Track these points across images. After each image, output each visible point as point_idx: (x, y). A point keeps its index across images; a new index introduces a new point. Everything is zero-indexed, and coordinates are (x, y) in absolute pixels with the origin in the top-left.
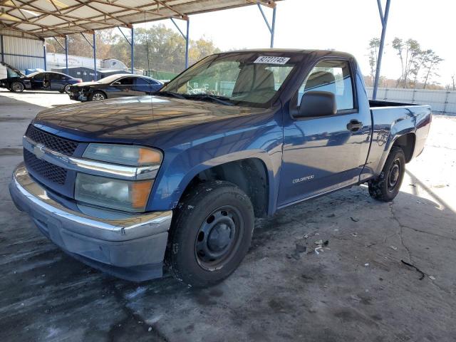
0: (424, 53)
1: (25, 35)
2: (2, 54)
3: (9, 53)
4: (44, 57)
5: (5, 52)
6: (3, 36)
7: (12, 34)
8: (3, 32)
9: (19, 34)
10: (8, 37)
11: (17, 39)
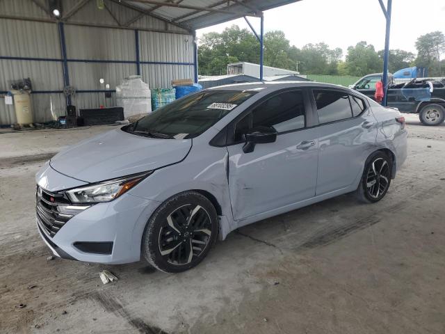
2: (138, 62)
3: (147, 60)
4: (195, 64)
5: (140, 60)
6: (139, 32)
7: (151, 27)
8: (138, 25)
9: (161, 26)
10: (145, 32)
11: (157, 33)
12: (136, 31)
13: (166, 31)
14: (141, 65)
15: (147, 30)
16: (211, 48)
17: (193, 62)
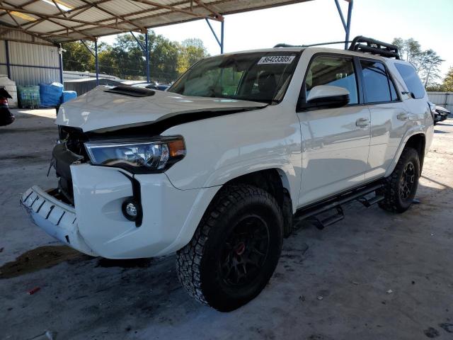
0: (424, 54)
1: (36, 39)
2: (8, 65)
3: (16, 63)
4: (60, 68)
5: (10, 62)
6: (9, 42)
7: (19, 38)
8: (8, 36)
9: (29, 38)
10: (14, 43)
11: (25, 44)
12: (6, 41)
13: (33, 42)
14: (11, 67)
15: (16, 41)
16: (127, 50)
17: (58, 66)
